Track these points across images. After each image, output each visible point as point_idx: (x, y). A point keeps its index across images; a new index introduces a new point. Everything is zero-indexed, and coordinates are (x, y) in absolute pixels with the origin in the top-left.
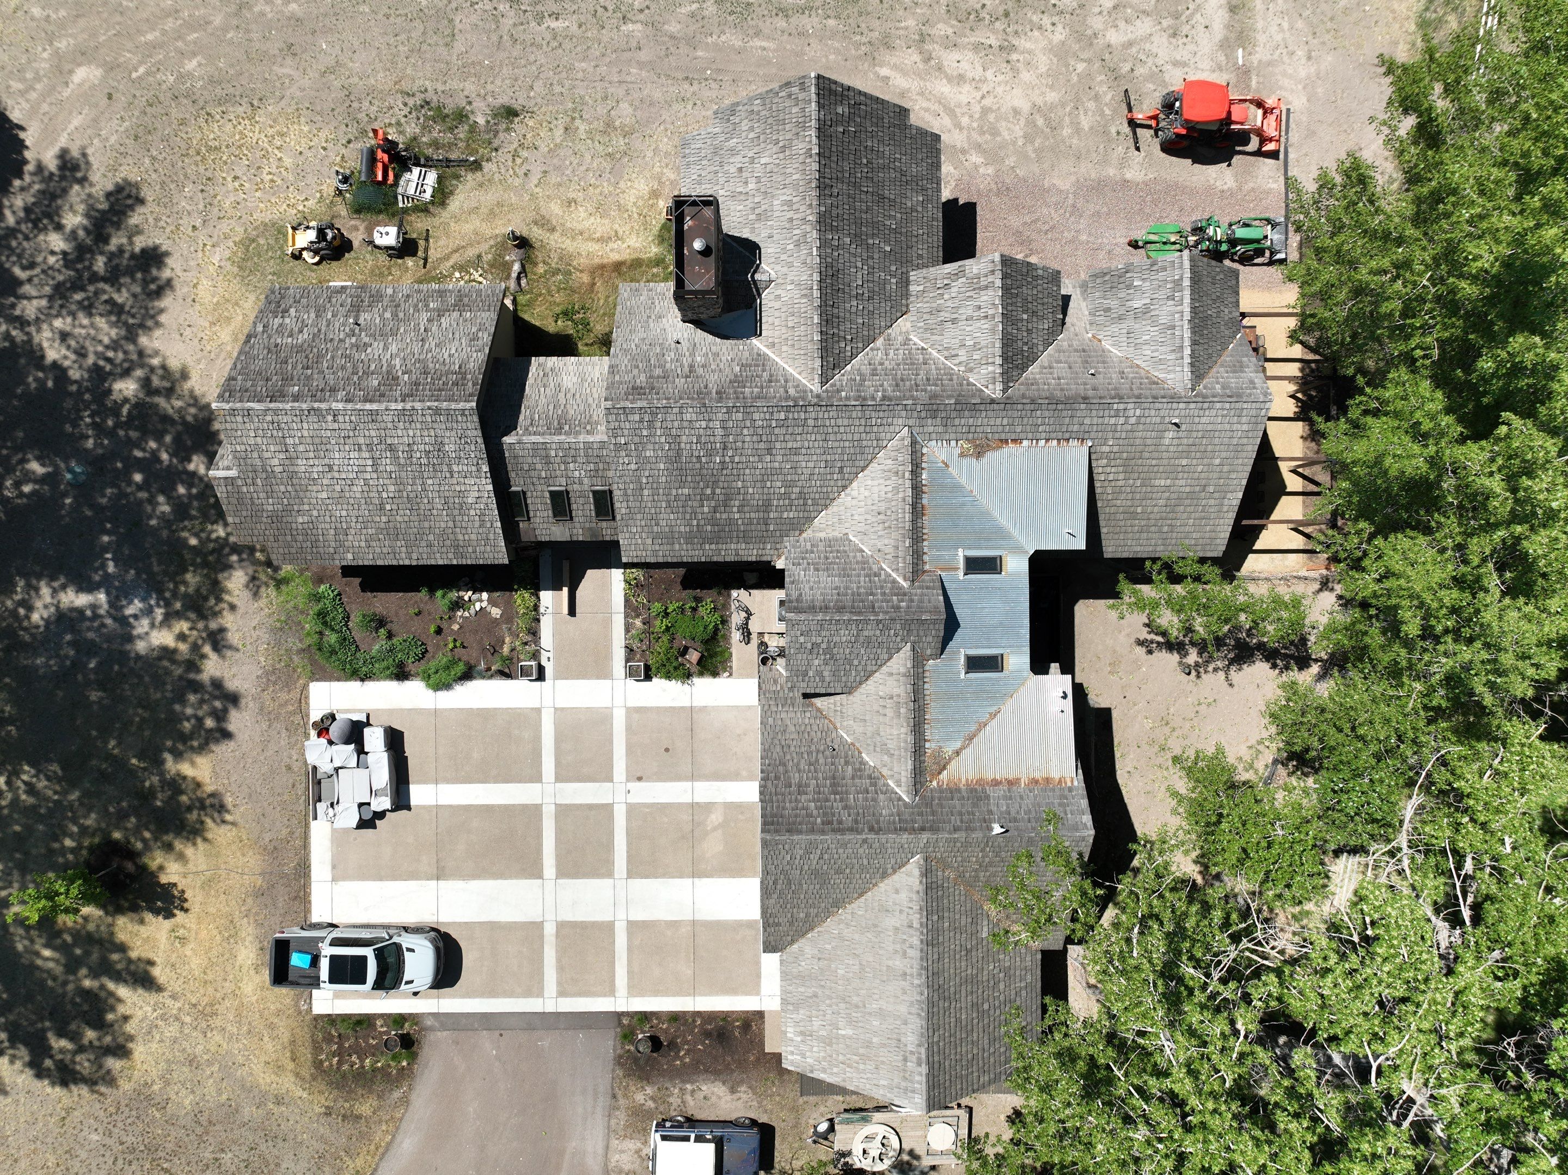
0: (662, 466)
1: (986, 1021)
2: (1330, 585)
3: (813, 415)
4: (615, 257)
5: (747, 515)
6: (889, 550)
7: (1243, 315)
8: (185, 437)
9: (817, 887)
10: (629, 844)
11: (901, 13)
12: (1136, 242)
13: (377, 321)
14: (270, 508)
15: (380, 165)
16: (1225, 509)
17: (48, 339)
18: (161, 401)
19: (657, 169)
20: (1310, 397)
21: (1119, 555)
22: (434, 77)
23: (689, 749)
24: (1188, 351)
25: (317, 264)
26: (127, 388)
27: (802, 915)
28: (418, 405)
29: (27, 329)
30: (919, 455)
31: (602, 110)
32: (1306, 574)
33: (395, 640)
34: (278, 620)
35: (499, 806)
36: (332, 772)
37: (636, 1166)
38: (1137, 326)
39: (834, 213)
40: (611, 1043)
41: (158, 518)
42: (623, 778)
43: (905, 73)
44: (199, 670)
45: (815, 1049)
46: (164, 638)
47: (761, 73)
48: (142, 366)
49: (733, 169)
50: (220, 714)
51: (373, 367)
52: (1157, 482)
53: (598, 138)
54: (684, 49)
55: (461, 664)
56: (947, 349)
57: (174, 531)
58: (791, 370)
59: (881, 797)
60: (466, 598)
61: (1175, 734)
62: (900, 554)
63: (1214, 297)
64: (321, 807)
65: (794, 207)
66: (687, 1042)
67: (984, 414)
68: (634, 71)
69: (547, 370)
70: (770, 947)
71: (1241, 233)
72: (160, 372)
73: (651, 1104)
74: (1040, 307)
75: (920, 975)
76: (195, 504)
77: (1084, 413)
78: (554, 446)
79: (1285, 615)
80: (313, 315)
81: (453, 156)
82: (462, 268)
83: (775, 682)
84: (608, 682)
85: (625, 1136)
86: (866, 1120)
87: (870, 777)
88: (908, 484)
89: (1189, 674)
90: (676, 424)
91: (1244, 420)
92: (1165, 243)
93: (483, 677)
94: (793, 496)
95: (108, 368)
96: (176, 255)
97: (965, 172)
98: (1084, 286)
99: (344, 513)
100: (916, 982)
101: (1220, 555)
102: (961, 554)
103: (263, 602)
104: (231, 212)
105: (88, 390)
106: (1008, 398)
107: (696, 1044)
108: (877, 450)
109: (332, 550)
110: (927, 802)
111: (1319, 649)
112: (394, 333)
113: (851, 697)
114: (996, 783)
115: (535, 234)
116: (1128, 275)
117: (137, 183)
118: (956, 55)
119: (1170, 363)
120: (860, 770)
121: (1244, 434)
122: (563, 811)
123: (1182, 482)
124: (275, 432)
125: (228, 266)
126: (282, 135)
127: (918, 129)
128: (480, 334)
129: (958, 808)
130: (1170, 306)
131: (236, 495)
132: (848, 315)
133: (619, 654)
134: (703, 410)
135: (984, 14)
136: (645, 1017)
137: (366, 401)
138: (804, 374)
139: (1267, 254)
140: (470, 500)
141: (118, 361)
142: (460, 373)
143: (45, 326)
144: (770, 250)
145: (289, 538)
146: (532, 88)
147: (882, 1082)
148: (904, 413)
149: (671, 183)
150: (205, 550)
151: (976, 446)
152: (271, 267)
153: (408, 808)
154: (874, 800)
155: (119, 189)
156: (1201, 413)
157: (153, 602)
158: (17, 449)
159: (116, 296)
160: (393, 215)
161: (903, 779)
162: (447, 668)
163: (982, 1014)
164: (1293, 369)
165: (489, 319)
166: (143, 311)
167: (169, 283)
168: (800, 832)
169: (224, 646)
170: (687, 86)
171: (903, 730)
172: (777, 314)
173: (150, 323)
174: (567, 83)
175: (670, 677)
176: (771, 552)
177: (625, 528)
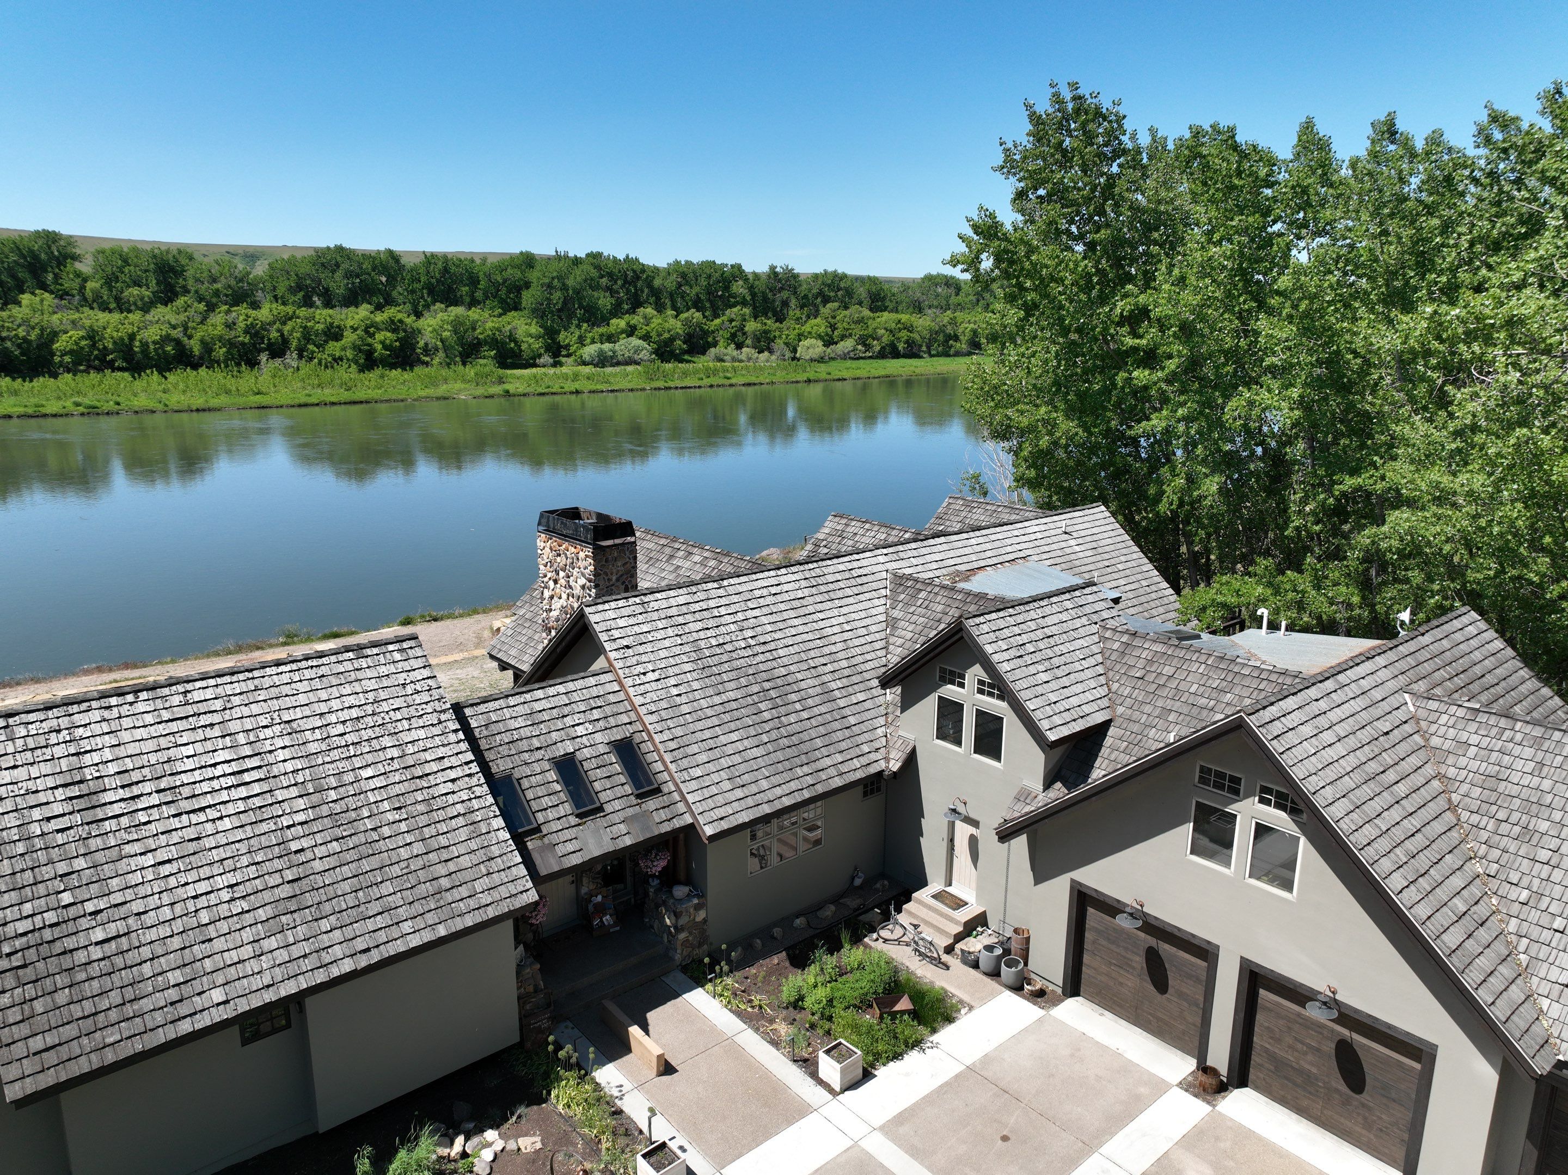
23: (1035, 1115)
60: (457, 1152)
77: (1004, 535)
84: (813, 1117)
121: (1114, 533)
133: (793, 1076)
156: (1073, 522)
175: (897, 1056)
176: (873, 756)
177: (685, 773)
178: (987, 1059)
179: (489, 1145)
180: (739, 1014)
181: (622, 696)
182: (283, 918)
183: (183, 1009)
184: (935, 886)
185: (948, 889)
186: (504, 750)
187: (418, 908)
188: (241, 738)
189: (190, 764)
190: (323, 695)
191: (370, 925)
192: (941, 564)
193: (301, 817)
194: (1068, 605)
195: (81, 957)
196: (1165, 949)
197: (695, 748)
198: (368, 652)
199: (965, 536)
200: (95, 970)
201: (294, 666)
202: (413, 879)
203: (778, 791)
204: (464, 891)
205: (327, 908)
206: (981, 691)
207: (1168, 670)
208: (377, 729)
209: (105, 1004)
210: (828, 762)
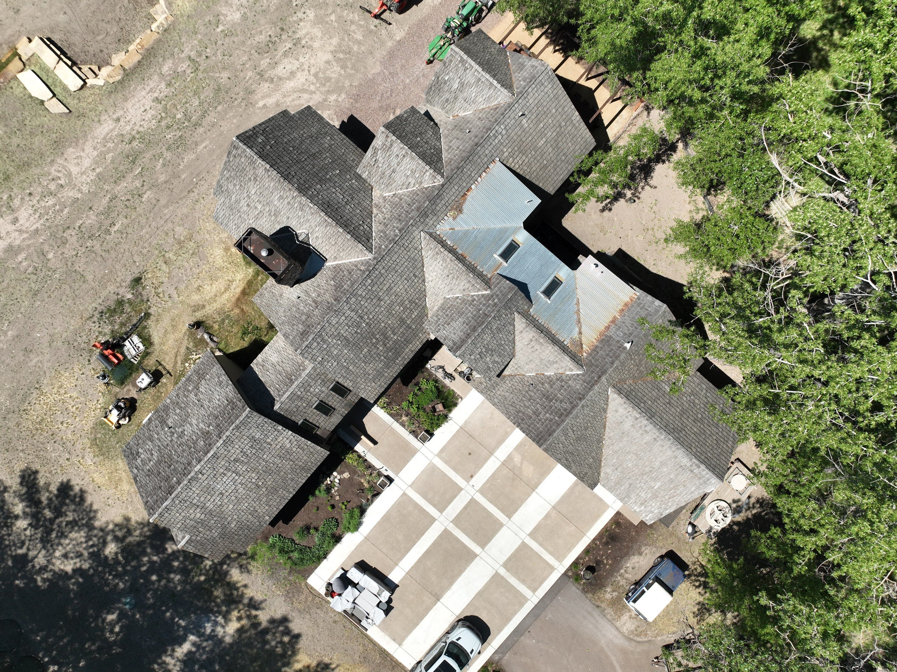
0: (346, 351)
1: (706, 421)
2: (650, 107)
3: (381, 268)
4: (239, 290)
5: (399, 333)
6: (467, 285)
7: (501, 43)
8: (154, 542)
9: (585, 443)
10: (496, 505)
11: (242, 75)
12: (429, 60)
13: (176, 418)
14: (216, 534)
15: (111, 357)
16: (577, 125)
17: (61, 564)
18: (130, 539)
19: (217, 239)
20: (561, 44)
21: (557, 188)
22: (93, 299)
23: (478, 444)
24: (495, 83)
25: (130, 420)
26: (111, 549)
27: (591, 460)
28: (228, 433)
29: (49, 569)
30: (438, 237)
31: (171, 240)
32: (636, 113)
33: (320, 529)
34: (268, 571)
35: (431, 546)
36: (353, 605)
37: (637, 623)
38: (465, 94)
39: (302, 182)
40: (574, 588)
41: (179, 584)
42: (465, 483)
43: (269, 96)
44: (259, 624)
45: (653, 505)
46: (233, 627)
47: (215, 157)
48: (108, 534)
49: (245, 208)
50: (286, 631)
51: (194, 438)
52: (540, 144)
53: (181, 252)
54: (176, 182)
55: (355, 510)
56: (403, 184)
57: (191, 583)
58: (353, 260)
59: (570, 382)
60: (329, 483)
61: (655, 230)
62: (473, 282)
63: (482, 50)
64: (364, 623)
65: (285, 197)
66: (603, 555)
67: (445, 194)
68: (166, 211)
69: (262, 363)
70: (593, 486)
71: (465, 12)
72: (117, 528)
73: (615, 594)
74: (420, 129)
75: (661, 433)
76: (187, 563)
77: (483, 150)
78: (296, 390)
79: (645, 139)
80: (150, 443)
81: (135, 321)
82: (186, 360)
83: (481, 383)
84: (418, 453)
85: (619, 617)
86: (703, 508)
87: (557, 380)
88: (446, 253)
89: (635, 201)
90: (333, 330)
91: (546, 84)
92: (441, 48)
93: (370, 505)
94: (408, 306)
95: (96, 549)
96: (73, 478)
97: (334, 108)
98: (428, 101)
99: (246, 505)
100: (663, 437)
101: (595, 144)
102: (496, 256)
103: (254, 571)
104: (75, 438)
105: (97, 566)
106: (447, 178)
107: (606, 552)
108: (420, 253)
109: (258, 523)
110: (590, 365)
111: (673, 136)
112: (188, 415)
113: (516, 357)
114: (608, 328)
115: (199, 316)
116: (440, 79)
117: (27, 467)
118: (280, 67)
119: (493, 94)
120: (551, 381)
121: (552, 89)
122: (457, 521)
123: (550, 134)
124: (186, 505)
125: (97, 459)
126: (61, 387)
127: (297, 113)
128: (221, 379)
129: (604, 354)
130: (469, 73)
131: (198, 544)
132: (351, 215)
133: (411, 439)
134: (337, 313)
135: (274, 39)
136: (575, 564)
137: (206, 454)
138: (360, 256)
139: (484, 8)
140: (288, 446)
141: (96, 542)
142: (230, 403)
143: (54, 560)
144: (294, 224)
145: (236, 537)
146: (135, 262)
147: (693, 489)
148: (414, 228)
149: (228, 238)
150: (210, 577)
151: (456, 209)
152: (114, 441)
153: (397, 586)
154: (569, 387)
155: (23, 477)
156: (527, 100)
157: (213, 618)
158: (96, 618)
159: (68, 519)
160: (137, 369)
161: (571, 366)
162: (352, 517)
163: (701, 421)
164: (544, 41)
165: (217, 369)
166: (84, 513)
167: (82, 491)
168: (554, 431)
169: (259, 604)
170: (192, 195)
171: (550, 348)
172: (324, 244)
173: (92, 514)
174: (146, 245)
176: (424, 336)
178: (466, 423)
179: (336, 477)
180: (391, 415)
186: (296, 414)
204: (309, 464)
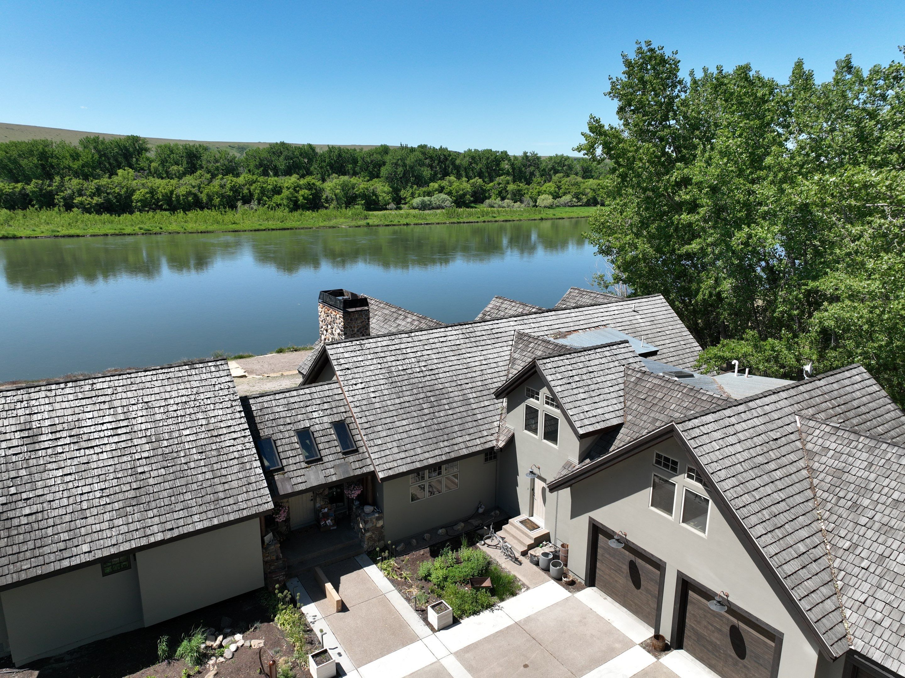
23: (547, 654)
60: (216, 645)
67: (549, 318)
77: (594, 311)
84: (418, 643)
90: (379, 349)
91: (660, 305)
121: (667, 312)
123: (668, 341)
133: (413, 619)
134: (393, 337)
151: (559, 335)
156: (640, 305)
175: (476, 613)
176: (489, 438)
177: (371, 442)
178: (528, 620)
179: (236, 642)
180: (393, 581)
181: (342, 397)
182: (128, 509)
183: (66, 554)
184: (524, 516)
185: (531, 518)
186: (269, 424)
187: (204, 508)
188: (120, 410)
189: (89, 422)
190: (168, 388)
191: (176, 515)
192: (550, 328)
193: (145, 455)
194: (607, 354)
195: (16, 522)
196: (639, 562)
197: (380, 428)
198: (197, 366)
199: (568, 311)
200: (22, 529)
201: (154, 372)
202: (203, 492)
203: (427, 455)
204: (231, 501)
205: (153, 505)
206: (547, 403)
207: (659, 395)
208: (195, 408)
209: (24, 548)
210: (460, 440)
